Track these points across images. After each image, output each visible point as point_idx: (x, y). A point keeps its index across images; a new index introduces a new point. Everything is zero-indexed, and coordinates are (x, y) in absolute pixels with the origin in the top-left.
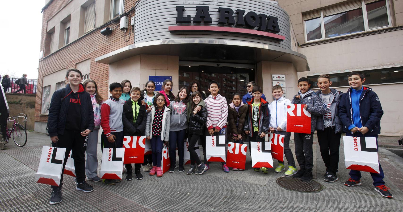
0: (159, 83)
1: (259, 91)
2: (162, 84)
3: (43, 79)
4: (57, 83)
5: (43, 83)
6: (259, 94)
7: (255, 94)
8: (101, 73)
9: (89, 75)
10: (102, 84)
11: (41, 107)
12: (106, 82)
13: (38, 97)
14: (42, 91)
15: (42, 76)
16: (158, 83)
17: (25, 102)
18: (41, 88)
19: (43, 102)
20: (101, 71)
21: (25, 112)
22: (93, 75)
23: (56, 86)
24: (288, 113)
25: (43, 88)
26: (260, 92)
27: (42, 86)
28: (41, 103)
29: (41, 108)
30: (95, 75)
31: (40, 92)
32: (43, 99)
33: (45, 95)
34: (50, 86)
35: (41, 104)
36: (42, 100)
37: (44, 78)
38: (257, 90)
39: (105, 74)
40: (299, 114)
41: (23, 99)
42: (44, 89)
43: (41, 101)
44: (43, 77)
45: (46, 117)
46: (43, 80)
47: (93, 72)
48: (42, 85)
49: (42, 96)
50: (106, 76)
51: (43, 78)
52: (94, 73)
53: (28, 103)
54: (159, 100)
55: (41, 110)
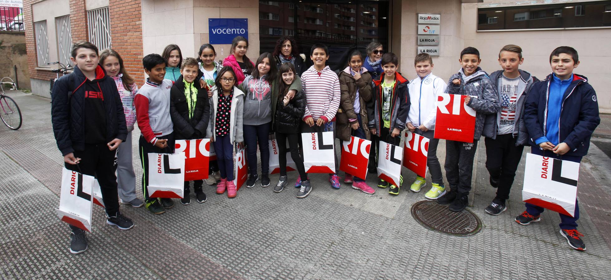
0: (227, 31)
1: (393, 63)
2: (231, 32)
3: (32, 9)
4: (56, 18)
5: (32, 15)
6: (392, 67)
7: (387, 67)
8: (127, 7)
9: (108, 8)
10: (131, 27)
11: (36, 55)
12: (137, 23)
13: (29, 39)
14: (34, 29)
15: (30, 4)
16: (225, 31)
17: (9, 45)
18: (32, 24)
19: (39, 48)
20: (127, 4)
21: (12, 61)
22: (116, 10)
23: (56, 22)
24: (438, 109)
25: (34, 23)
26: (394, 65)
27: (33, 21)
28: (36, 49)
29: (36, 57)
30: (118, 9)
31: (30, 30)
32: (38, 42)
33: (40, 36)
34: (45, 21)
35: (36, 51)
36: (35, 43)
37: (34, 6)
38: (390, 62)
39: (134, 9)
40: (456, 111)
41: (5, 40)
42: (36, 26)
43: (35, 45)
44: (32, 5)
45: (47, 72)
46: (32, 11)
47: (115, 4)
48: (33, 19)
49: (35, 37)
50: (136, 13)
51: (32, 7)
52: (115, 7)
53: (15, 47)
54: (225, 78)
55: (37, 61)
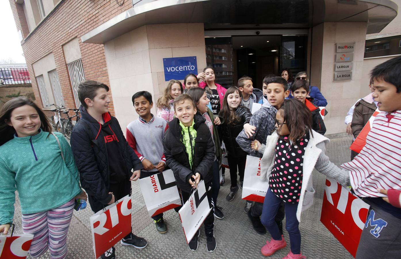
0: (180, 69)
2: (183, 69)
3: (32, 67)
4: (49, 72)
5: (34, 72)
7: (297, 93)
8: (95, 57)
9: (81, 60)
10: (100, 73)
11: (41, 100)
12: (104, 69)
13: (35, 89)
14: (37, 82)
15: (31, 64)
16: (178, 69)
17: (25, 94)
18: (34, 78)
19: (42, 95)
20: (94, 55)
22: (87, 61)
23: (49, 75)
25: (36, 78)
27: (35, 76)
28: (40, 96)
29: (42, 101)
30: (88, 60)
31: (35, 83)
32: (41, 91)
33: (41, 86)
34: (42, 75)
35: (40, 97)
36: (39, 92)
39: (100, 58)
41: (21, 91)
42: (38, 79)
43: (39, 93)
44: (32, 64)
45: (49, 111)
46: (33, 69)
47: (86, 56)
48: (34, 74)
49: (38, 87)
50: (102, 61)
51: (32, 66)
52: (86, 58)
53: (29, 95)
55: (42, 104)
